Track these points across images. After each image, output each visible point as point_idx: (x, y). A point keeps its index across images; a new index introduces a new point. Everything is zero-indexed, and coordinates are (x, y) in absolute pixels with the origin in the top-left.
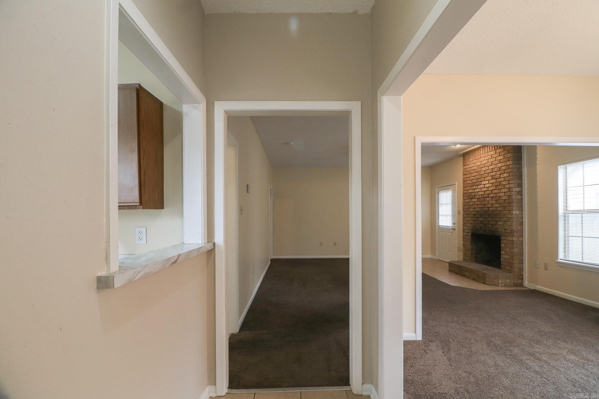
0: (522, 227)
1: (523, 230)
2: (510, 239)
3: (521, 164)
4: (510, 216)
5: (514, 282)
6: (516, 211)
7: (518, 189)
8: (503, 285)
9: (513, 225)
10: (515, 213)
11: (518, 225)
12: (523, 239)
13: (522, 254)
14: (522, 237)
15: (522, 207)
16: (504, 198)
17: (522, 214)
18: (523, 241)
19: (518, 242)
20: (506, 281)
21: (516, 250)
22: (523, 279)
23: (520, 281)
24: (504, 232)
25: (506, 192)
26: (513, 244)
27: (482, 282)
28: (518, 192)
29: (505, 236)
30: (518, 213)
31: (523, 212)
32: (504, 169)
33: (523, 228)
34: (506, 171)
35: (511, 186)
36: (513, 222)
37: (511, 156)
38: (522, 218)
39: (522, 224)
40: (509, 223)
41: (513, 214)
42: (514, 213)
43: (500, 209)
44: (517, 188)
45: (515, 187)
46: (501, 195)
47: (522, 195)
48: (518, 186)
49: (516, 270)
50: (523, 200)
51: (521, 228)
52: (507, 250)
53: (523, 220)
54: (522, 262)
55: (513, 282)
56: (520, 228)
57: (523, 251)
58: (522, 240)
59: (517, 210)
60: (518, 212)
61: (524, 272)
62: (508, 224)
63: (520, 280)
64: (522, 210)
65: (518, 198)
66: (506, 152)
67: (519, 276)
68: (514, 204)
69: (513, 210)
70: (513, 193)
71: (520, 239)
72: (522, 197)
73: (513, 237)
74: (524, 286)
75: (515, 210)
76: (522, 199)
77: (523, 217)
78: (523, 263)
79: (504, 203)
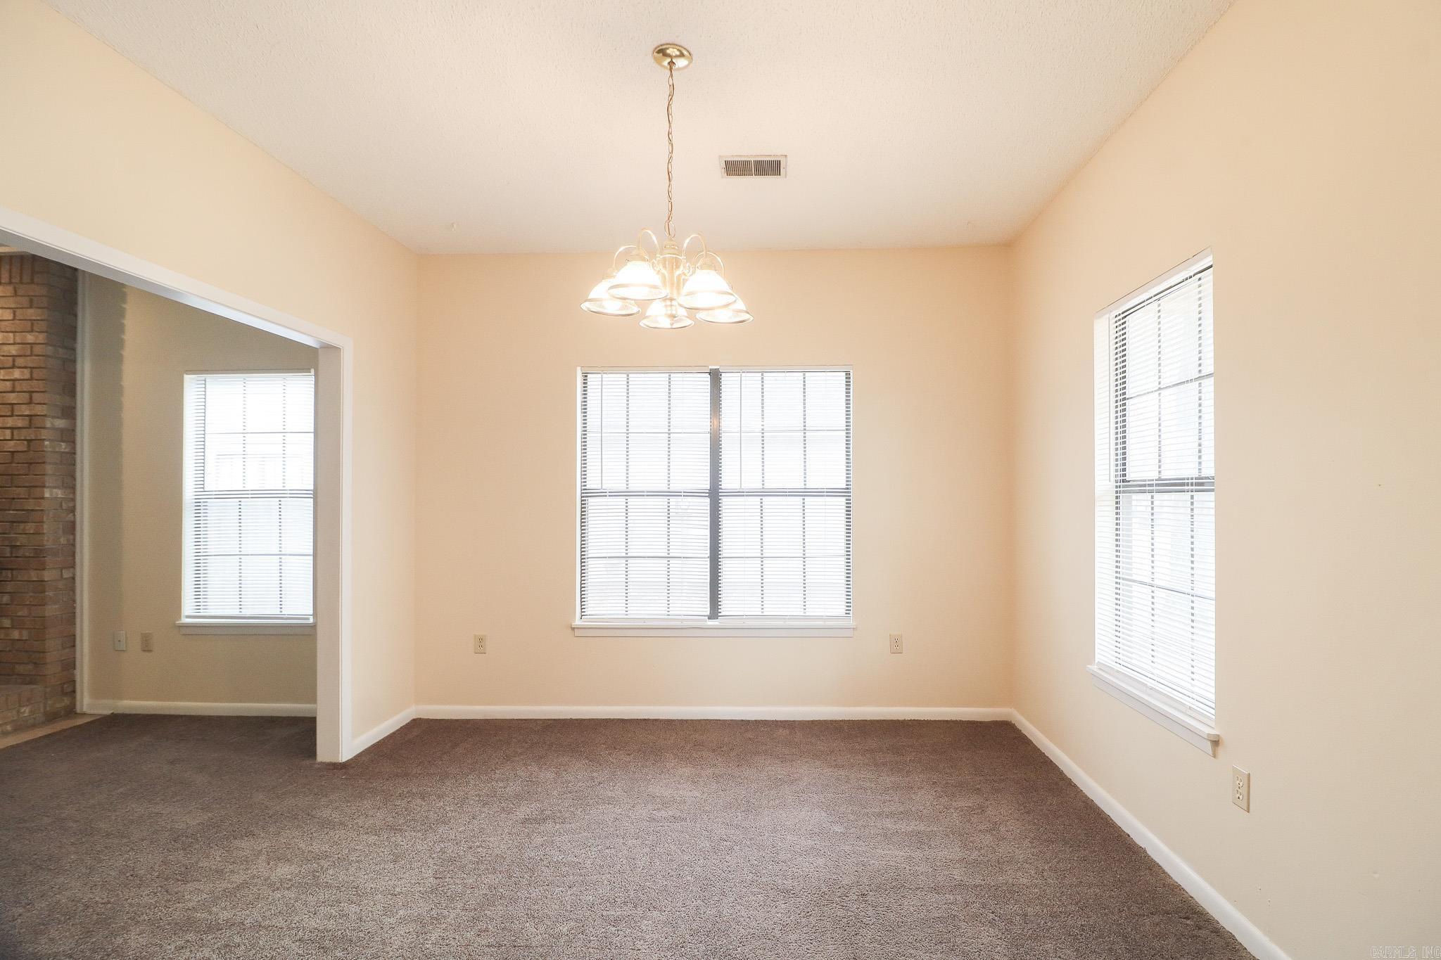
0: (71, 537)
1: (74, 545)
2: (34, 575)
3: (74, 349)
4: (30, 505)
5: (48, 709)
6: (55, 490)
7: (61, 423)
8: (9, 728)
9: (44, 533)
10: (51, 494)
11: (61, 532)
12: (74, 574)
13: (70, 618)
14: (73, 566)
15: (74, 478)
17: (73, 500)
18: (73, 578)
19: (60, 585)
20: (18, 712)
21: (51, 610)
22: (74, 691)
23: (67, 701)
24: (8, 555)
25: (19, 428)
26: (45, 592)
28: (62, 430)
29: (12, 569)
30: (59, 496)
31: (74, 493)
32: (14, 353)
33: (74, 540)
34: (20, 362)
35: (39, 410)
36: (43, 522)
37: (43, 318)
38: (73, 510)
39: (71, 528)
40: (30, 528)
41: (43, 498)
42: (47, 495)
44: (58, 418)
45: (53, 417)
47: (72, 442)
48: (62, 414)
49: (52, 669)
50: (78, 457)
51: (68, 540)
52: (20, 614)
53: (74, 515)
54: (71, 641)
55: (45, 707)
56: (65, 542)
57: (75, 608)
58: (71, 575)
59: (55, 487)
60: (59, 493)
61: (77, 672)
62: (24, 530)
63: (65, 698)
64: (73, 488)
65: (62, 450)
66: (25, 301)
67: (63, 687)
68: (49, 469)
69: (44, 487)
70: (44, 434)
71: (66, 574)
72: (74, 448)
73: (44, 569)
74: (78, 711)
75: (48, 487)
76: (75, 453)
77: (74, 507)
78: (74, 646)
79: (11, 463)
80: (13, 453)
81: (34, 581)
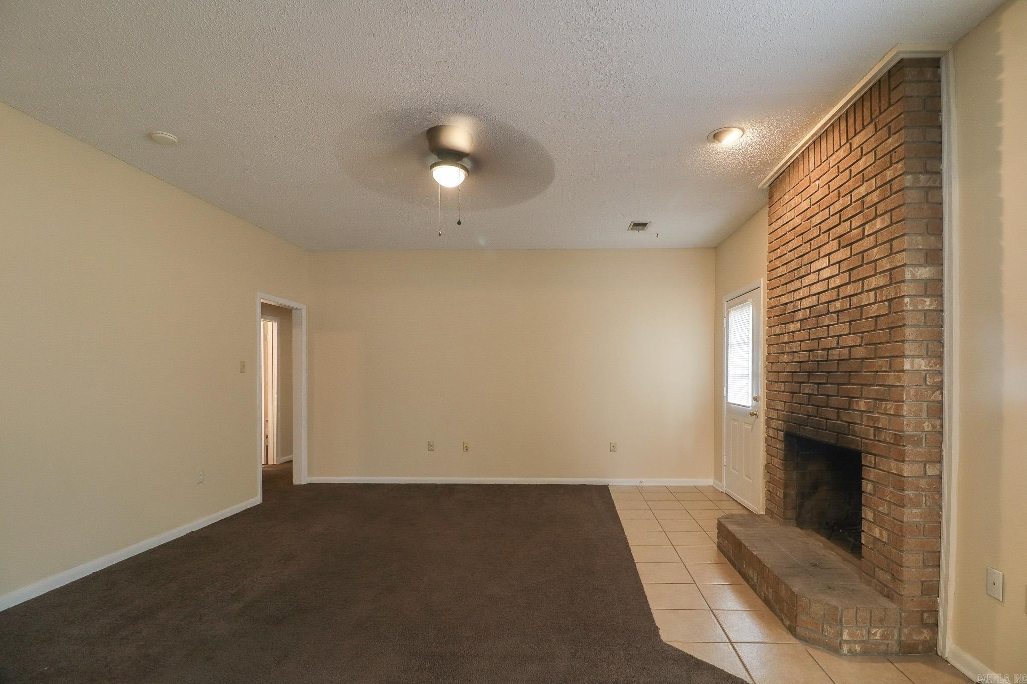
0: (938, 422)
1: (941, 433)
2: (893, 466)
3: (939, 173)
4: (891, 379)
5: (903, 638)
6: (916, 361)
7: (924, 273)
8: (858, 648)
9: (903, 416)
10: (912, 365)
11: (924, 415)
12: (941, 472)
13: (935, 528)
14: (940, 461)
15: (941, 343)
16: (874, 310)
17: (941, 373)
18: (940, 477)
19: (923, 483)
20: (869, 632)
21: (911, 515)
22: (936, 625)
23: (926, 634)
24: (872, 437)
25: (881, 287)
26: (903, 490)
27: (787, 623)
28: (926, 282)
29: (875, 455)
30: (923, 368)
31: (942, 364)
32: (876, 200)
33: (942, 426)
34: (881, 208)
35: (900, 259)
36: (903, 401)
37: (901, 142)
38: (940, 387)
39: (937, 411)
40: (891, 407)
41: (903, 371)
42: (907, 367)
43: (860, 352)
44: (921, 266)
45: (914, 266)
46: (865, 299)
47: (939, 296)
48: (927, 261)
49: (910, 590)
50: (946, 315)
51: (934, 426)
52: (880, 509)
53: (942, 393)
54: (934, 559)
55: (900, 636)
56: (929, 429)
57: (940, 516)
58: (938, 473)
59: (919, 357)
60: (922, 364)
61: (941, 600)
62: (885, 409)
63: (924, 631)
64: (940, 357)
65: (926, 308)
66: (883, 133)
67: (922, 616)
68: (909, 333)
69: (904, 356)
70: (905, 289)
71: (931, 471)
72: (942, 305)
73: (903, 461)
74: (940, 653)
75: (910, 356)
76: (942, 311)
77: (942, 381)
78: (939, 566)
79: (874, 330)
80: (876, 317)
81: (892, 473)
